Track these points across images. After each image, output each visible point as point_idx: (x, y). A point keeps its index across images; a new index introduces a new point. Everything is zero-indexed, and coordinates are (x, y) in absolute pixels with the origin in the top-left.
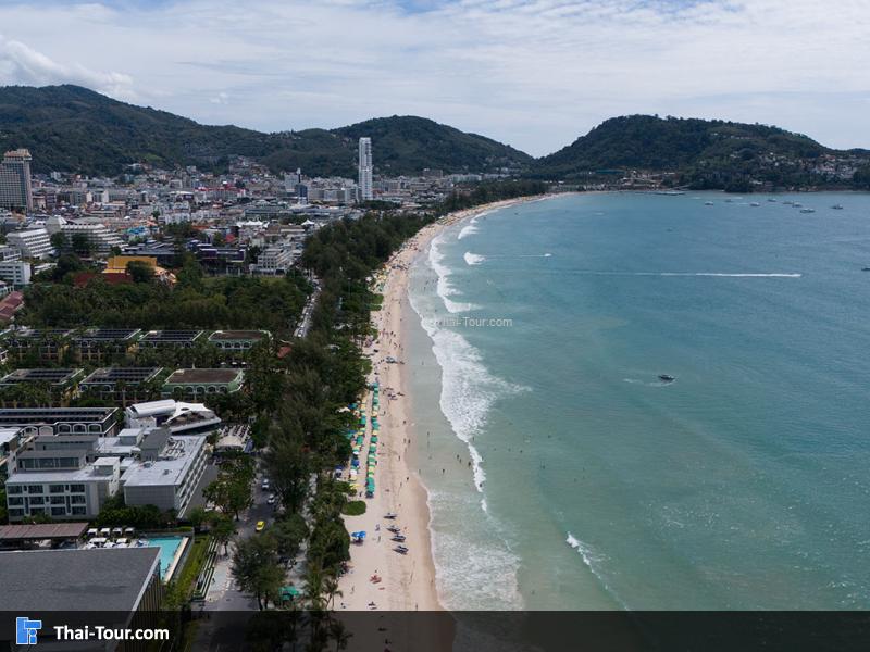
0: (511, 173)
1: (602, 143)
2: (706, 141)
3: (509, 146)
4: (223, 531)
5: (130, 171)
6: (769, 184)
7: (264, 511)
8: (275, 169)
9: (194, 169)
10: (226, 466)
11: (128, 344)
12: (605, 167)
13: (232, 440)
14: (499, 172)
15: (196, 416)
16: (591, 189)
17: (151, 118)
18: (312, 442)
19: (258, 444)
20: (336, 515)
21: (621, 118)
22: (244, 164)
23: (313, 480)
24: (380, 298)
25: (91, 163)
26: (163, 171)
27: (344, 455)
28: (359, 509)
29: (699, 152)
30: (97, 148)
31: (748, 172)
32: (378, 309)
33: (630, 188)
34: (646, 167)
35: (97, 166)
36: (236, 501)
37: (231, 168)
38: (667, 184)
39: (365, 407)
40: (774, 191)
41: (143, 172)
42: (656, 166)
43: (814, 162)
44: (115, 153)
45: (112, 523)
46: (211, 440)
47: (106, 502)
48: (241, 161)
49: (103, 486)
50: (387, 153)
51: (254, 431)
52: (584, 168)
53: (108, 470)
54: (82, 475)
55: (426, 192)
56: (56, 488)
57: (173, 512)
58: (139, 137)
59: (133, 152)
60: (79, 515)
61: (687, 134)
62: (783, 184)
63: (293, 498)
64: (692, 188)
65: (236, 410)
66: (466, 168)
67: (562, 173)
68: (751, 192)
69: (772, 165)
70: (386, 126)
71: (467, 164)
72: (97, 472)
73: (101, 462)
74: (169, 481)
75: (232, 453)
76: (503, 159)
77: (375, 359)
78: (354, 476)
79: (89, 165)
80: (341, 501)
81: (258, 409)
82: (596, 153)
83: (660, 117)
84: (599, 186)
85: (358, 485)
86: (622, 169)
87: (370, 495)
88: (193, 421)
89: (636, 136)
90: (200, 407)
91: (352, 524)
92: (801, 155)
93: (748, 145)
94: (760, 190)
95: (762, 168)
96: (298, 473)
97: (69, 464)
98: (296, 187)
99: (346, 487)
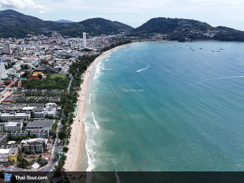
0: (125, 34)
1: (150, 25)
2: (177, 25)
3: (126, 24)
4: (59, 119)
5: (27, 37)
6: (190, 39)
7: (63, 117)
8: (63, 35)
9: (43, 35)
10: (59, 112)
11: (42, 92)
12: (150, 33)
13: (59, 108)
14: (122, 34)
15: (54, 105)
16: (143, 41)
17: (31, 19)
18: (69, 109)
19: (63, 109)
20: (72, 118)
21: (155, 18)
22: (55, 34)
23: (69, 114)
24: (83, 80)
25: (18, 35)
26: (35, 36)
27: (73, 110)
28: (75, 117)
29: (175, 29)
30: (19, 31)
31: (185, 35)
32: (82, 83)
33: (154, 40)
34: (160, 33)
35: (19, 36)
36: (60, 116)
37: (52, 35)
38: (164, 39)
39: (77, 103)
40: (191, 41)
41: (31, 37)
42: (163, 33)
43: (204, 32)
44: (24, 32)
45: (47, 118)
46: (57, 108)
47: (46, 116)
48: (54, 33)
49: (45, 114)
50: (92, 29)
51: (62, 107)
52: (144, 33)
53: (46, 112)
54: (43, 112)
55: (100, 44)
56: (40, 114)
57: (53, 117)
58: (29, 26)
59: (28, 31)
60: (43, 117)
61: (172, 23)
62: (194, 39)
63: (67, 116)
64: (170, 40)
65: (59, 104)
66: (113, 32)
67: (138, 34)
68: (185, 41)
69: (192, 33)
70: (92, 21)
71: (113, 31)
72: (44, 112)
73: (45, 111)
74: (53, 113)
75: (59, 110)
76: (123, 29)
77: (80, 95)
78: (75, 113)
79: (17, 35)
80: (72, 116)
81: (62, 104)
82: (148, 29)
83: (166, 18)
84: (145, 40)
85: (75, 114)
86: (154, 33)
87: (76, 115)
88: (54, 106)
89: (158, 24)
90: (55, 104)
91: (74, 119)
92: (201, 30)
93: (188, 27)
94: (187, 41)
95: (189, 34)
96: (68, 113)
97: (41, 111)
98: (68, 44)
99: (73, 115)
